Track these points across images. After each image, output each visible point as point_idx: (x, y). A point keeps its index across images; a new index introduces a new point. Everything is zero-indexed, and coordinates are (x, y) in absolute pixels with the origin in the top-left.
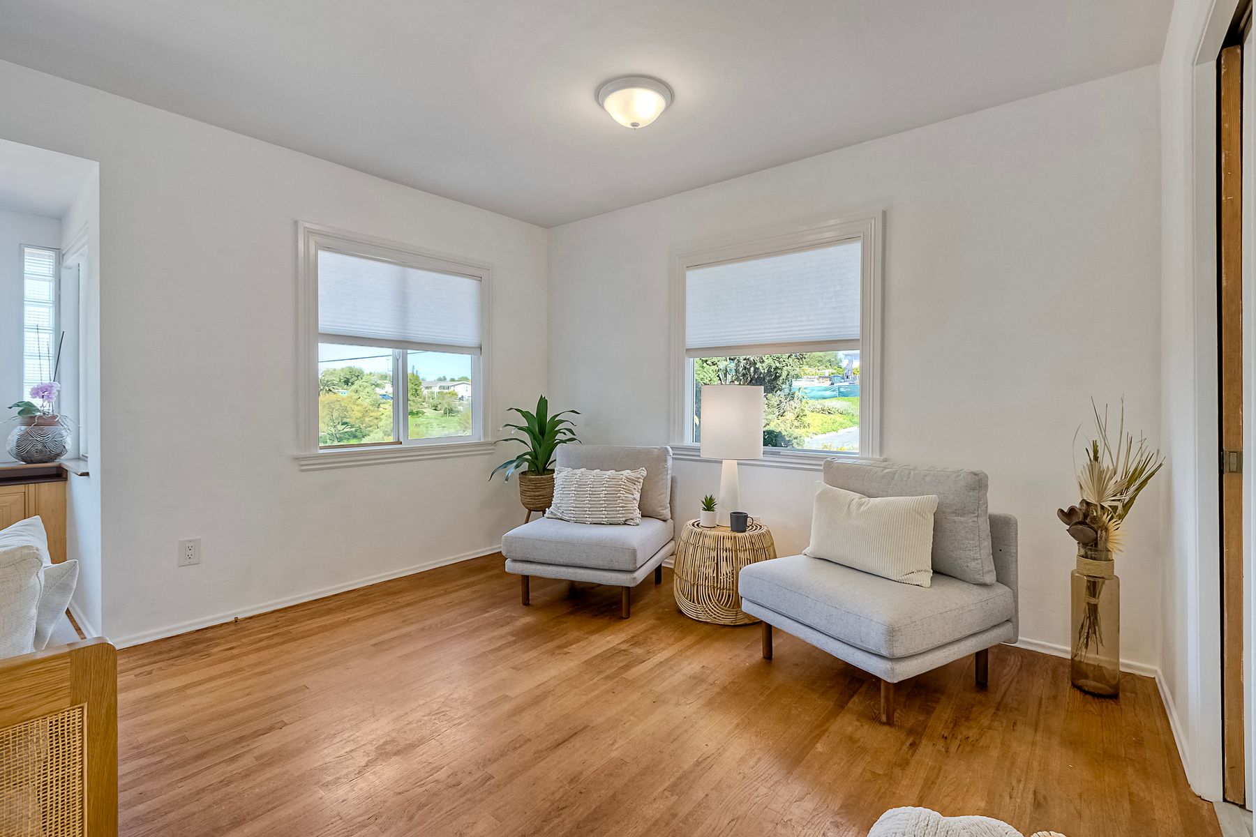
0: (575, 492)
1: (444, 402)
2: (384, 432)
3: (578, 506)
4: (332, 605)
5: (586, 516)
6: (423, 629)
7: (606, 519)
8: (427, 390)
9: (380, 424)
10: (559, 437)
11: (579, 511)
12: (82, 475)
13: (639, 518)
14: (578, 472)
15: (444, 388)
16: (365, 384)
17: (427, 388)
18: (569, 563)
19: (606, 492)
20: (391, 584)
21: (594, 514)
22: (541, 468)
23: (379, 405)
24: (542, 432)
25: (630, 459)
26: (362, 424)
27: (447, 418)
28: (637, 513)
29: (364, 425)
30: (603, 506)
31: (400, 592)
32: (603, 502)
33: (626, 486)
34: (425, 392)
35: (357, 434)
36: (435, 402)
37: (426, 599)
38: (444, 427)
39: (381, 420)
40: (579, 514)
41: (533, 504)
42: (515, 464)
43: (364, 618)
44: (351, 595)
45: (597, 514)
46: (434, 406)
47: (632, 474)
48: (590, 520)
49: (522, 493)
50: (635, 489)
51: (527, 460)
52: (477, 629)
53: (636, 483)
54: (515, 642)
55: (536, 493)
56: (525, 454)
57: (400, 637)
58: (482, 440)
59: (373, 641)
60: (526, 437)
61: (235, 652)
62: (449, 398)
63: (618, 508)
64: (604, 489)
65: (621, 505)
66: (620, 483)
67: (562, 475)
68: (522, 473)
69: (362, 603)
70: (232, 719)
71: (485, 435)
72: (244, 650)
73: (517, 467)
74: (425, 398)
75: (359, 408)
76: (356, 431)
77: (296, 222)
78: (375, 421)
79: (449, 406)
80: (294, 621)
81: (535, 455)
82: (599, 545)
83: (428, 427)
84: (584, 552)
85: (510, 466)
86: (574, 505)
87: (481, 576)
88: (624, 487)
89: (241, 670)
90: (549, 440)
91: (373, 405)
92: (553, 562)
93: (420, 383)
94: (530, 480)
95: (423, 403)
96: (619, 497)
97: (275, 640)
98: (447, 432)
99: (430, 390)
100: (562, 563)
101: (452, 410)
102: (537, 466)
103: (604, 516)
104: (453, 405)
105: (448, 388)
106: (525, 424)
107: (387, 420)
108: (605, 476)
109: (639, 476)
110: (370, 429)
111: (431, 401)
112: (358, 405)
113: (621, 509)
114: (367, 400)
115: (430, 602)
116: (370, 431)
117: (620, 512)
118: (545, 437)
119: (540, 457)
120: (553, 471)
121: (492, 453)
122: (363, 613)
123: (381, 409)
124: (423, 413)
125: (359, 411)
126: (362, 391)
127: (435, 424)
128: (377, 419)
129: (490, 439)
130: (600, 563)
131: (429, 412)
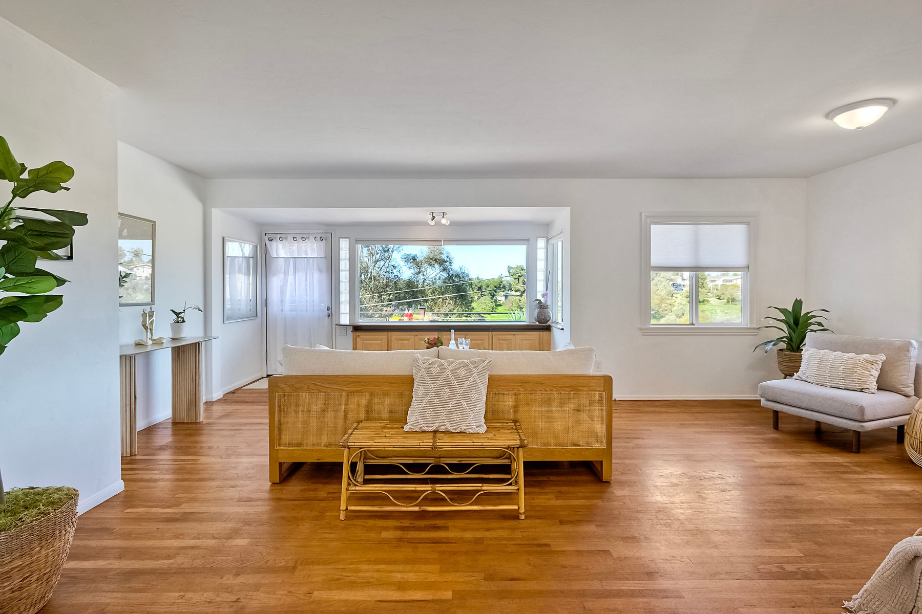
0: (818, 365)
1: (727, 292)
2: (676, 315)
3: (819, 374)
4: (657, 404)
5: (826, 381)
6: (707, 424)
7: (844, 386)
8: (712, 283)
9: (674, 309)
10: (812, 327)
11: (821, 377)
12: (561, 329)
13: (875, 389)
14: (822, 352)
15: (727, 281)
16: (662, 279)
17: (712, 281)
18: (808, 408)
19: (844, 367)
20: (688, 402)
21: (833, 381)
22: (795, 346)
23: (672, 295)
24: (796, 322)
25: (873, 348)
26: (660, 308)
27: (730, 305)
28: (874, 385)
29: (661, 309)
30: (841, 376)
31: (693, 406)
32: (841, 374)
33: (864, 365)
34: (710, 285)
35: (657, 315)
36: (719, 293)
37: (708, 412)
38: (727, 313)
39: (674, 306)
40: (821, 380)
41: (788, 371)
42: (773, 343)
43: (674, 413)
44: (666, 402)
45: (836, 381)
46: (718, 296)
47: (871, 358)
48: (830, 384)
49: (779, 363)
50: (872, 368)
51: (784, 341)
52: (739, 432)
53: (874, 364)
54: (764, 443)
55: (791, 364)
56: (783, 338)
57: (694, 424)
58: (749, 326)
59: (680, 422)
60: (784, 327)
61: (617, 411)
62: (732, 289)
63: (855, 380)
64: (843, 365)
65: (857, 377)
66: (858, 362)
67: (808, 352)
68: (780, 350)
69: (672, 406)
70: (623, 431)
71: (751, 322)
72: (621, 411)
73: (774, 345)
74: (710, 290)
75: (658, 297)
76: (655, 313)
77: (641, 213)
78: (670, 307)
79: (732, 296)
80: (640, 406)
81: (790, 339)
82: (833, 399)
83: (712, 313)
84: (820, 402)
85: (768, 344)
86: (817, 373)
87: (745, 409)
88: (861, 365)
89: (622, 417)
90: (802, 329)
91: (668, 295)
92: (796, 405)
93: (706, 278)
94: (785, 355)
95: (708, 294)
96: (856, 372)
97: (633, 411)
98: (729, 317)
99: (714, 283)
100: (802, 407)
101: (734, 299)
102: (792, 347)
103: (841, 383)
104: (735, 295)
105: (731, 281)
106: (783, 317)
107: (678, 306)
108: (844, 357)
109: (877, 359)
110: (666, 312)
111: (715, 291)
112: (657, 295)
113: (858, 380)
114: (664, 291)
115: (711, 414)
116: (665, 314)
117: (856, 382)
118: (799, 327)
119: (794, 340)
120: (802, 350)
121: (756, 335)
122: (673, 411)
123: (674, 298)
124: (708, 301)
125: (657, 299)
126: (660, 285)
127: (718, 311)
128: (671, 305)
129: (755, 326)
130: (832, 411)
131: (713, 301)
